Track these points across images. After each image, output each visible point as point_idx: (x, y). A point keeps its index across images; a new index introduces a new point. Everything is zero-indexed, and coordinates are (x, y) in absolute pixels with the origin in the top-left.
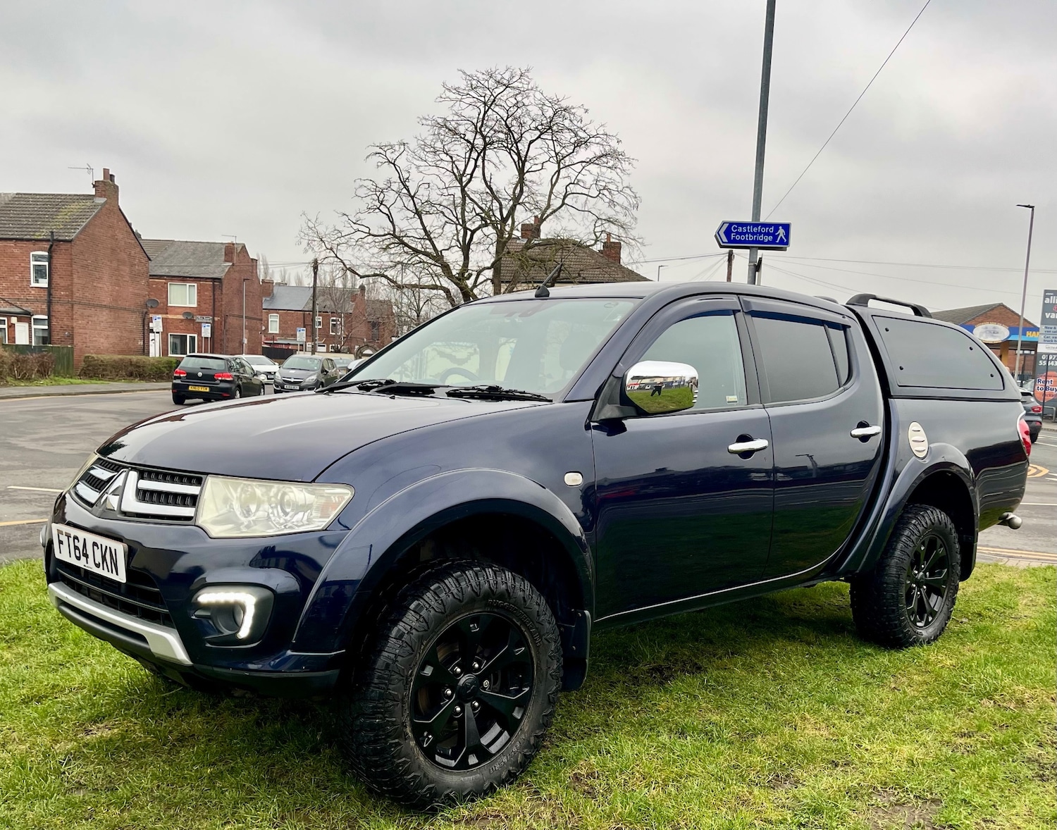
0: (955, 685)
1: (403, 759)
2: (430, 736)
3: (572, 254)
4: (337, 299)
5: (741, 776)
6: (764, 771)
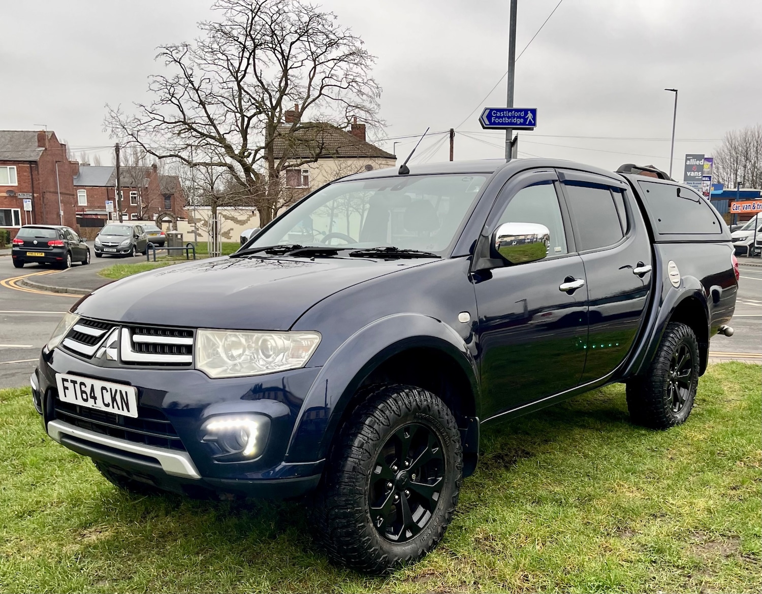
0: (712, 453)
1: (367, 538)
2: (381, 519)
3: (329, 134)
4: (137, 176)
5: (594, 530)
6: (609, 525)
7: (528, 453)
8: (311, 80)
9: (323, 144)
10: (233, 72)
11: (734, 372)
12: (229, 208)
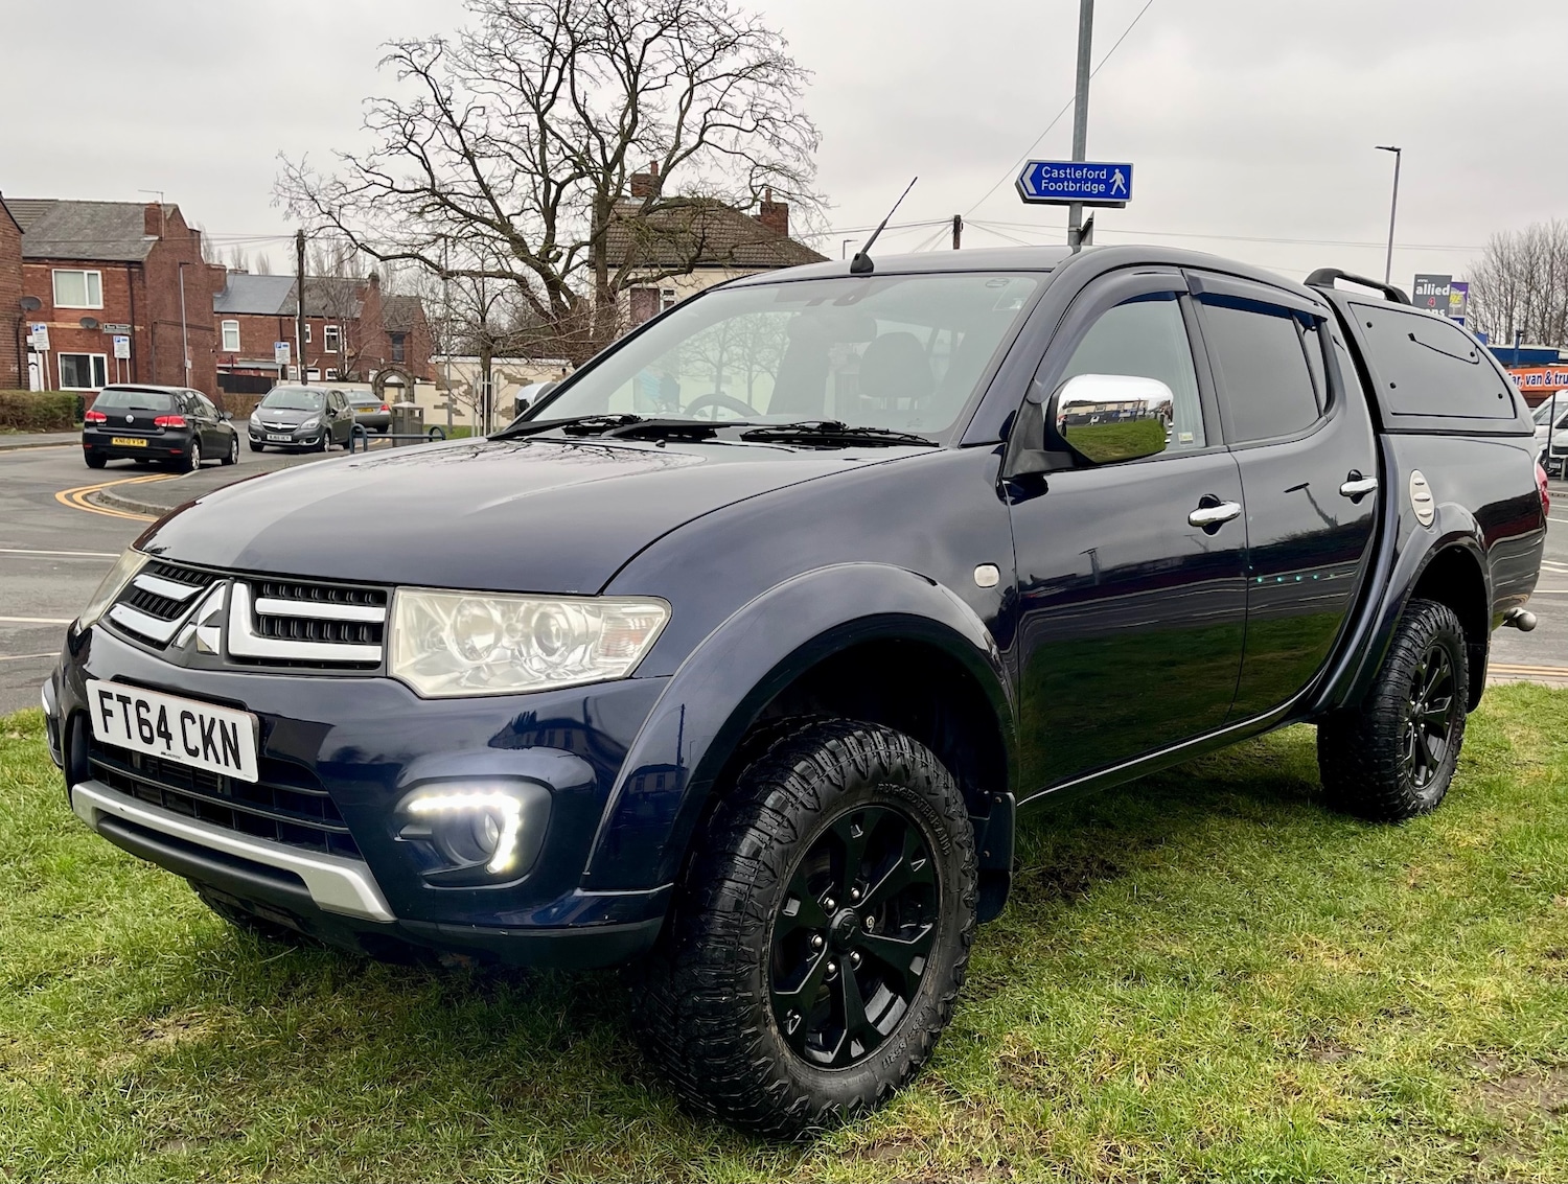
0: (1502, 877)
1: (764, 1058)
2: (797, 1015)
3: (717, 222)
4: (338, 295)
5: (1261, 1044)
6: (1292, 1034)
7: (1112, 868)
8: (683, 113)
9: (704, 239)
10: (529, 94)
11: (1527, 705)
12: (516, 361)
